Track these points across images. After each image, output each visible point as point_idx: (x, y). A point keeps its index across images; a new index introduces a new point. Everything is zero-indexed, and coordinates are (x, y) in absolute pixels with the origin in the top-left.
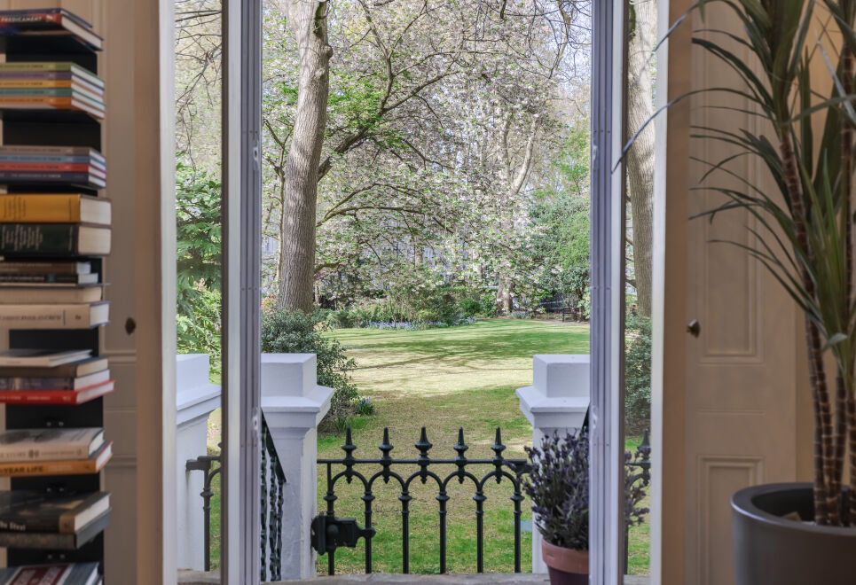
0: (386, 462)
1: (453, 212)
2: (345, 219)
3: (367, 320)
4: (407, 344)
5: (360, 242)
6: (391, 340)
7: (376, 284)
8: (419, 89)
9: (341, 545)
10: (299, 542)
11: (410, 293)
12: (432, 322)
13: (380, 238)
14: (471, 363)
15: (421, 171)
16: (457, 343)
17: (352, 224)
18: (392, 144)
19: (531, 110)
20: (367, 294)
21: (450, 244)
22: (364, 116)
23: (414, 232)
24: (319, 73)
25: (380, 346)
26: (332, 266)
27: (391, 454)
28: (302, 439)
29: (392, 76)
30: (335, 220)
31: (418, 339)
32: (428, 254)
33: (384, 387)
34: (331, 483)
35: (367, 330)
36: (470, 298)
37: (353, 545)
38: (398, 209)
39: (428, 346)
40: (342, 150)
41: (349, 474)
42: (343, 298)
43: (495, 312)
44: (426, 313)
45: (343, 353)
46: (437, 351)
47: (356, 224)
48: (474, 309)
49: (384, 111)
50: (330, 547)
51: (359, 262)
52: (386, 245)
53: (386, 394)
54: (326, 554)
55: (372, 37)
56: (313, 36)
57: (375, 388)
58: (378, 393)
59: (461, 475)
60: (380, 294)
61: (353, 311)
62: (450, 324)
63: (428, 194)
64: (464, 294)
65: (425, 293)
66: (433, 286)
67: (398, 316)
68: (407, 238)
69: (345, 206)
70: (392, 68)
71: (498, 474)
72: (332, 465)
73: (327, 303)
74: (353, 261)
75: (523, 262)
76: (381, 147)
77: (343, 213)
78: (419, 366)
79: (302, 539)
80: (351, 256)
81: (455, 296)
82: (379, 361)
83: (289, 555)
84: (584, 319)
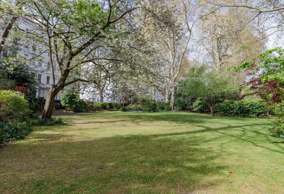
3: (130, 110)
12: (149, 111)
35: (129, 112)
43: (169, 109)
44: (148, 108)
67: (140, 109)
84: (193, 112)
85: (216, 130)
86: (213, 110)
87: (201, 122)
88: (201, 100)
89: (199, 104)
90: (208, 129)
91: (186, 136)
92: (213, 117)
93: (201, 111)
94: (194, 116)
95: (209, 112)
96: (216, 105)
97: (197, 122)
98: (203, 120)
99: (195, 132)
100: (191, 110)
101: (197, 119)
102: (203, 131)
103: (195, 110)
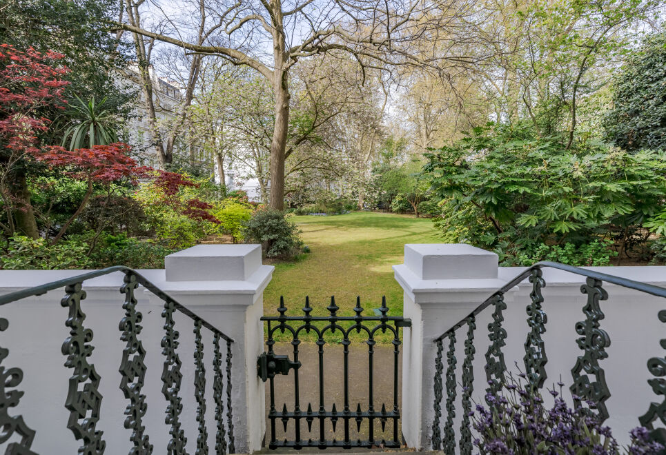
0: (308, 320)
1: (342, 169)
2: (298, 172)
3: (308, 213)
4: (324, 222)
5: (305, 182)
6: (317, 220)
7: (312, 199)
8: (328, 118)
9: (278, 373)
10: (245, 383)
11: (325, 202)
12: (334, 213)
13: (313, 180)
14: (349, 230)
15: (329, 152)
16: (343, 222)
17: (301, 174)
18: (318, 141)
19: (374, 127)
20: (308, 202)
21: (341, 182)
22: (306, 130)
23: (326, 177)
24: (284, 106)
25: (314, 223)
26: (294, 191)
27: (311, 314)
28: (245, 311)
29: (317, 113)
30: (294, 173)
31: (329, 220)
32: (332, 186)
33: (314, 241)
34: (271, 333)
35: (309, 216)
36: (348, 204)
37: (286, 373)
38: (320, 168)
39: (332, 223)
40: (297, 143)
41: (283, 328)
42: (299, 204)
43: (357, 209)
44: (332, 209)
45: (297, 228)
46: (336, 225)
47: (303, 174)
48: (349, 208)
49: (314, 127)
50: (271, 375)
51: (305, 190)
52: (315, 183)
53: (316, 244)
54: (268, 380)
55: (308, 97)
56: (281, 89)
57: (311, 241)
58: (312, 243)
59: (359, 328)
60: (313, 202)
61: (303, 209)
62: (340, 214)
63: (332, 161)
64: (346, 202)
65: (331, 202)
66: (334, 199)
67: (321, 211)
68: (324, 180)
69: (299, 167)
70: (317, 109)
71: (384, 327)
72: (271, 321)
73: (293, 206)
74: (302, 190)
75: (370, 189)
76: (313, 144)
77: (297, 170)
78: (329, 231)
79: (247, 380)
80: (302, 187)
81: (343, 203)
82: (313, 229)
83: (238, 392)
84: (391, 212)
85: (419, 234)
86: (417, 210)
87: (406, 227)
88: (402, 197)
89: (400, 202)
90: (414, 234)
91: (399, 239)
92: (418, 219)
93: (402, 211)
94: (396, 219)
95: (411, 212)
96: (421, 204)
97: (402, 227)
98: (406, 224)
99: (404, 236)
100: (389, 210)
101: (400, 224)
102: (410, 235)
103: (395, 209)
